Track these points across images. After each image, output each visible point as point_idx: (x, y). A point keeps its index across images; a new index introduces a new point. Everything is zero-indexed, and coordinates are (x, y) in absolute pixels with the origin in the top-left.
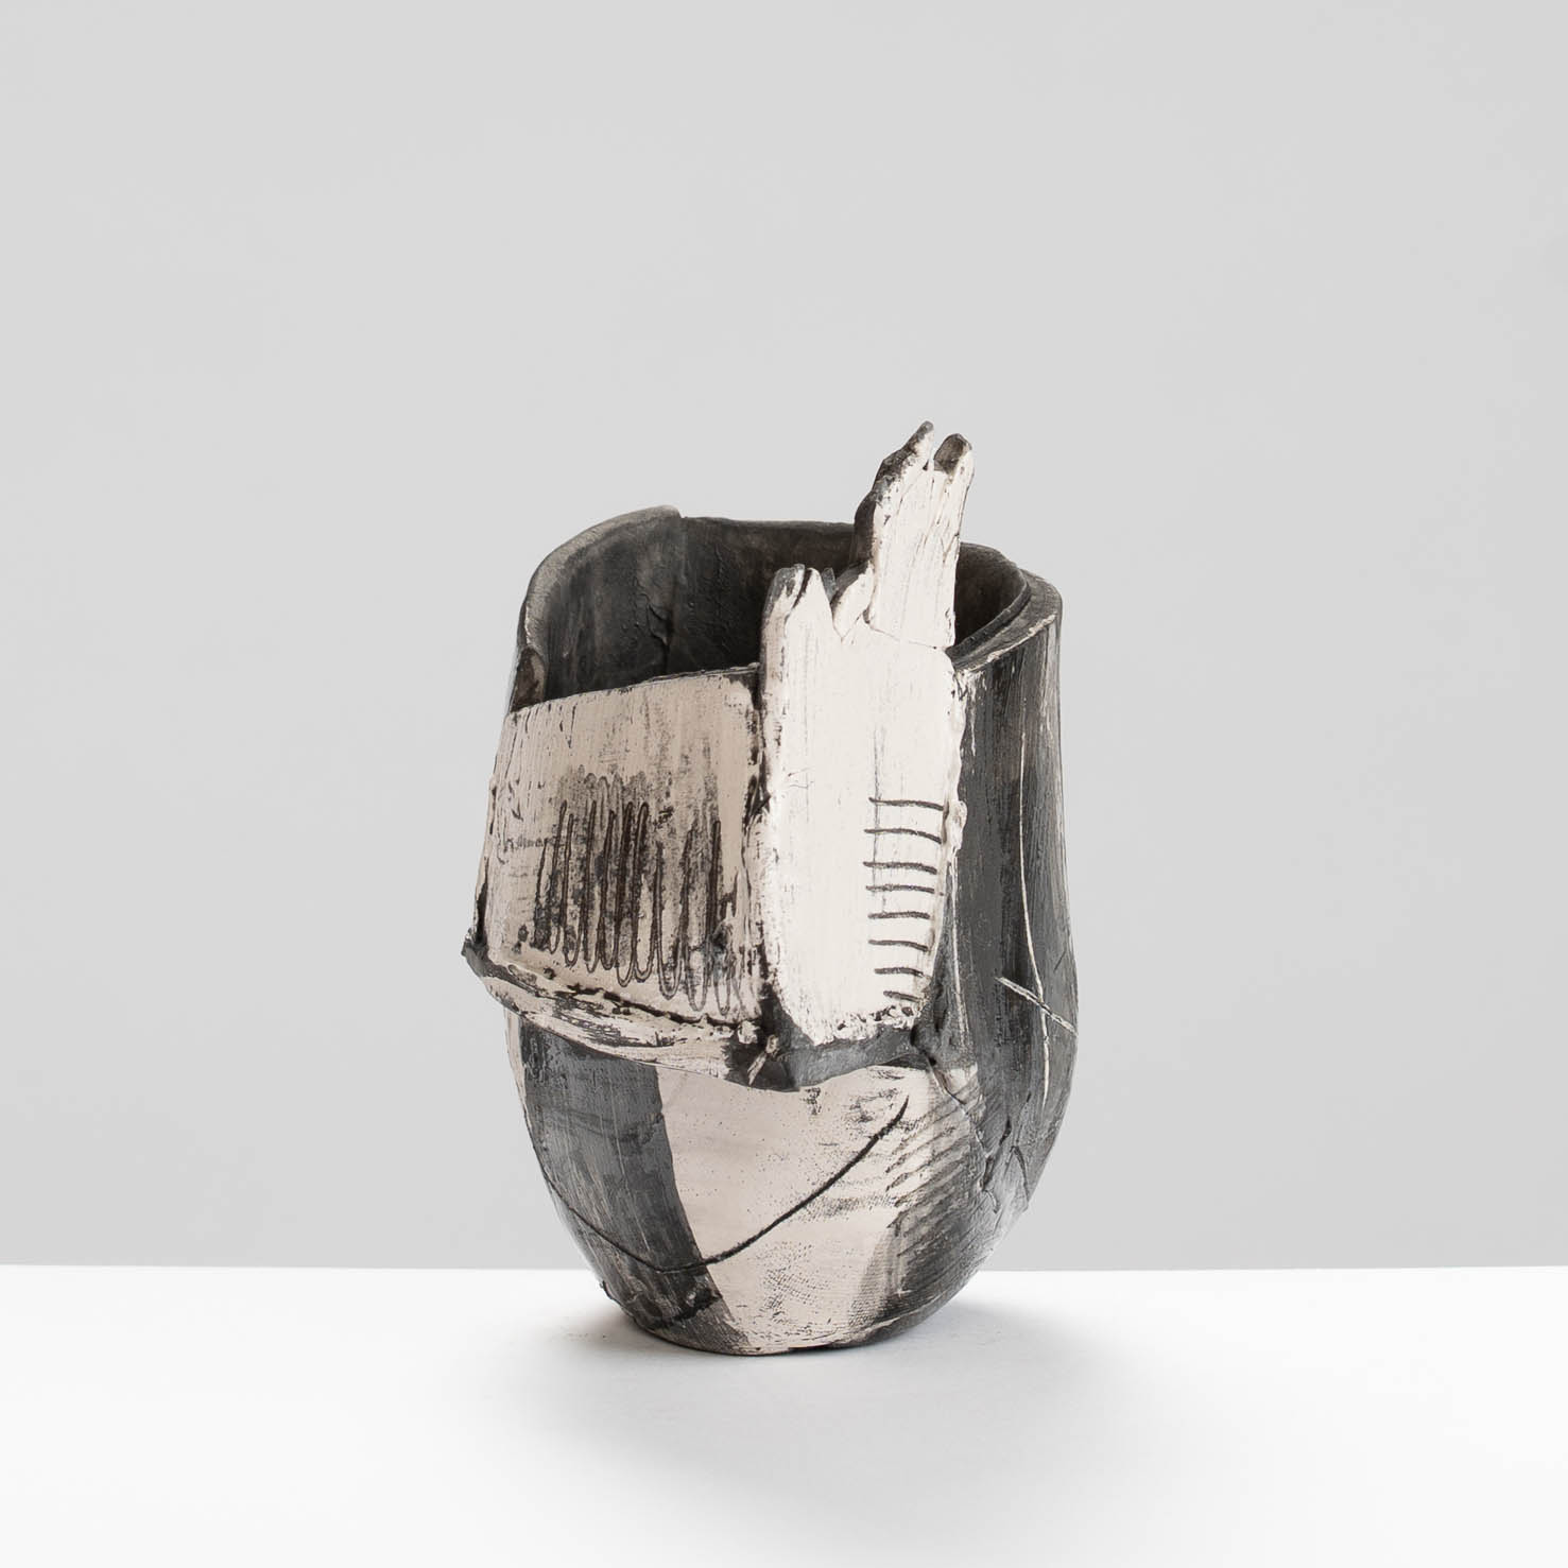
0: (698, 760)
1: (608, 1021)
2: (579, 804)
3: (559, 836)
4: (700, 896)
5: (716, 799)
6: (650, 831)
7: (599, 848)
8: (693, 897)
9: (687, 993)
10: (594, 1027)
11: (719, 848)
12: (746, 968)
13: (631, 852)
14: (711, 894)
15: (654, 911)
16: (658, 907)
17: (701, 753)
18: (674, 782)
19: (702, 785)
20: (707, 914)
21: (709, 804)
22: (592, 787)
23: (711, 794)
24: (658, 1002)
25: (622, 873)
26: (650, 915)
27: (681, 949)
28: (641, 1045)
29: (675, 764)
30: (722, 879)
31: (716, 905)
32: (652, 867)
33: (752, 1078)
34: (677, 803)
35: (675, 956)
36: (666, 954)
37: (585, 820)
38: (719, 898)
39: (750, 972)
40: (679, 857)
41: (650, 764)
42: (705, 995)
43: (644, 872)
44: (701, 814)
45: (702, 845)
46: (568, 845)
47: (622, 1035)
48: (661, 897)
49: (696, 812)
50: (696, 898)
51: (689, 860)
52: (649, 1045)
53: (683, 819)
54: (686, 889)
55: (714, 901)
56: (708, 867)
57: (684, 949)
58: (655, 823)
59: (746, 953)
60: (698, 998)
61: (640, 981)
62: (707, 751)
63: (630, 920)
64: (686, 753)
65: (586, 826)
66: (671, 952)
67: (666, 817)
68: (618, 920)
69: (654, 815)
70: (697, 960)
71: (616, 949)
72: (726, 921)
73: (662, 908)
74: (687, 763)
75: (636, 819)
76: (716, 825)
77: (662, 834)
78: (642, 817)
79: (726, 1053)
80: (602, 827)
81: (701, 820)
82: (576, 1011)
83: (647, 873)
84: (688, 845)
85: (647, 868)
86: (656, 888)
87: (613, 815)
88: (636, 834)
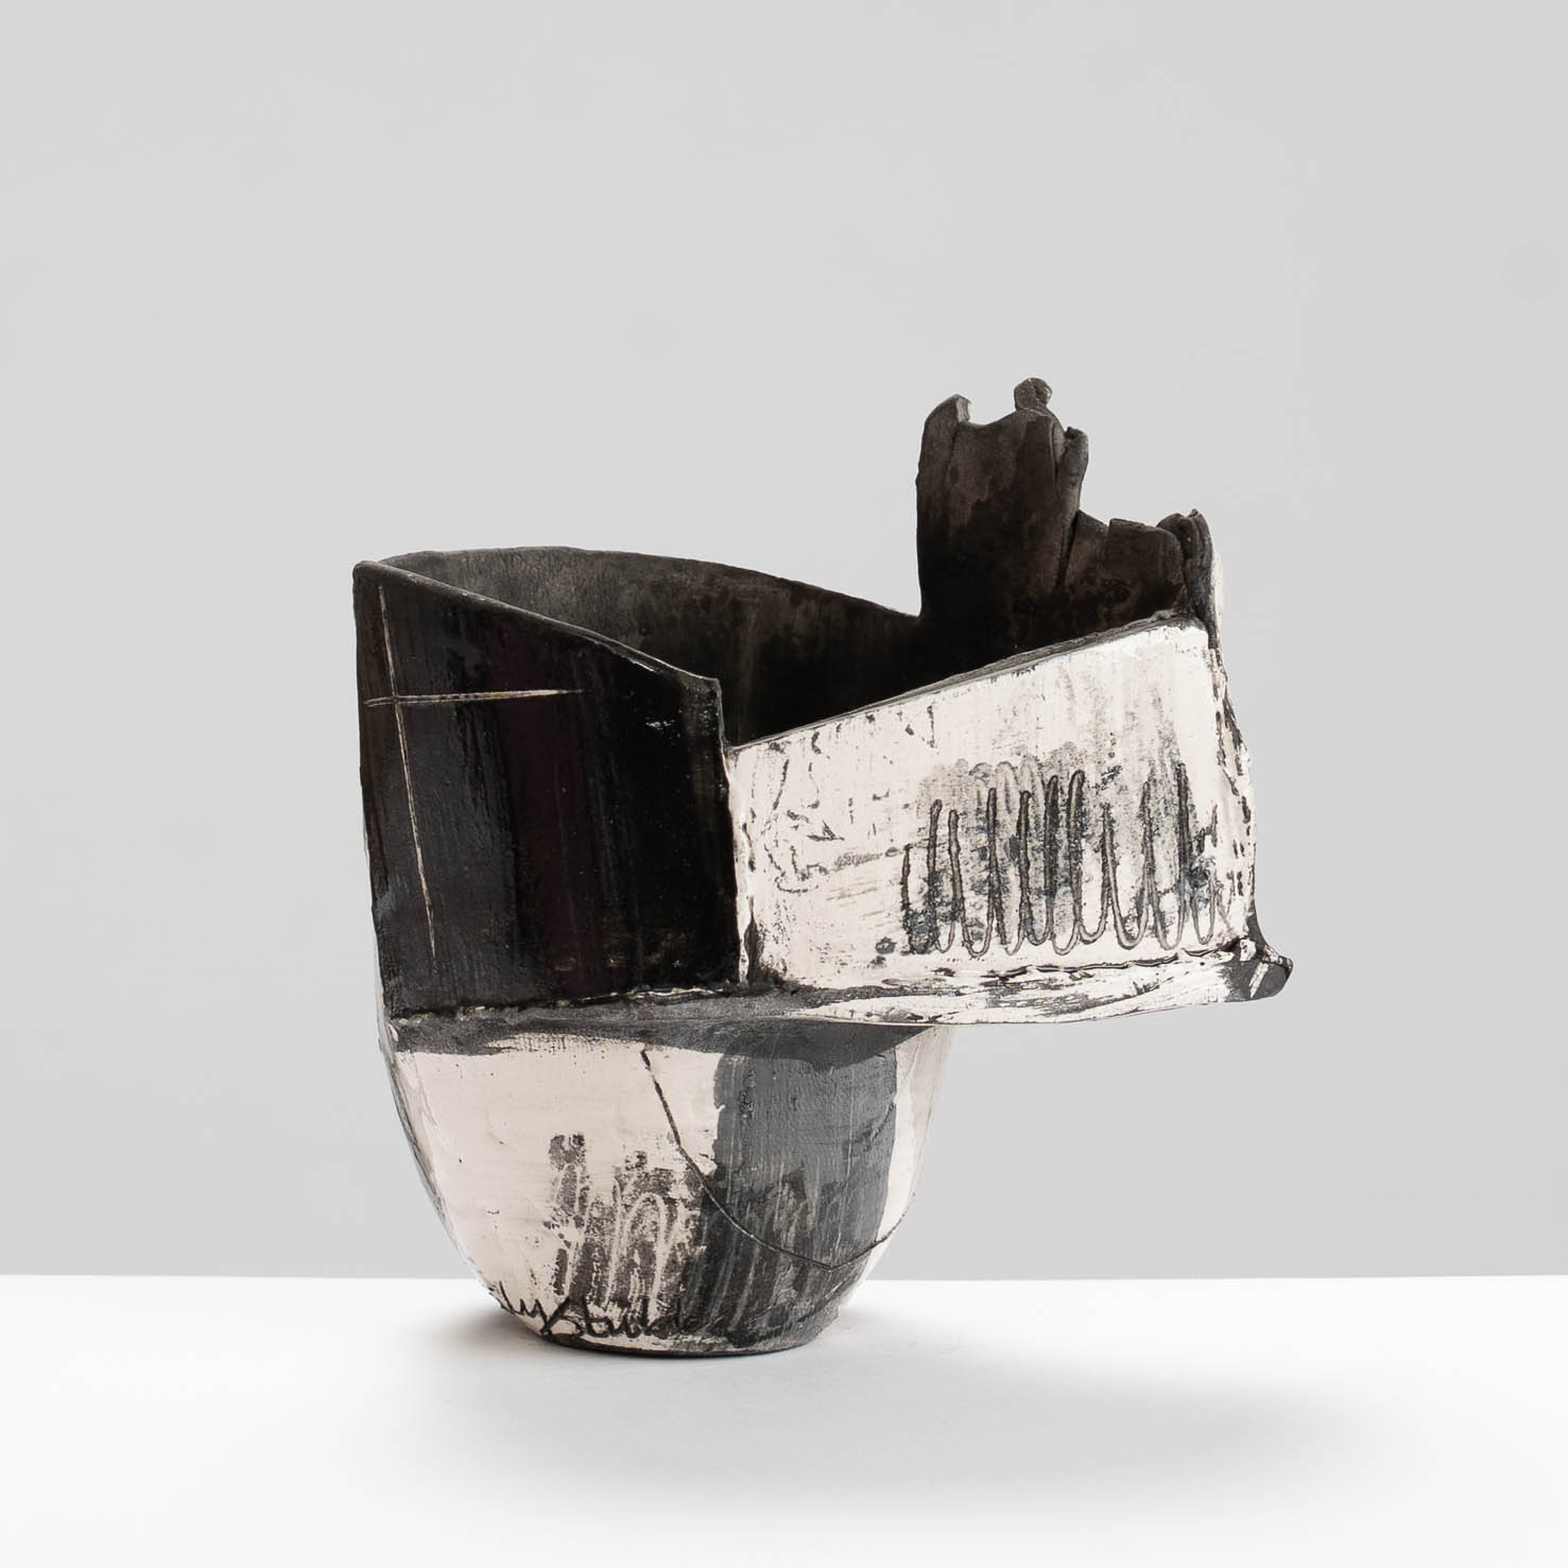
0: (1147, 715)
1: (1072, 990)
2: (965, 797)
3: (933, 837)
4: (1168, 840)
5: (1175, 743)
6: (1088, 796)
7: (1008, 830)
8: (1160, 843)
9: (1157, 936)
10: (1051, 1001)
11: (1187, 789)
12: (1237, 890)
13: (1063, 823)
14: (1182, 834)
15: (1104, 870)
16: (1109, 864)
17: (1150, 706)
18: (1118, 742)
19: (1156, 734)
20: (1179, 854)
21: (1167, 751)
22: (985, 775)
23: (1169, 741)
24: (1122, 956)
25: (1051, 847)
26: (1098, 875)
27: (1147, 897)
28: (1116, 1000)
29: (1118, 723)
30: (1195, 817)
31: (1190, 843)
32: (1096, 829)
33: (1253, 991)
34: (1125, 760)
35: (1139, 906)
36: (1126, 906)
37: (978, 811)
38: (1194, 834)
39: (1241, 893)
40: (1135, 809)
41: (1079, 733)
42: (1180, 932)
43: (1083, 837)
44: (1157, 762)
45: (1166, 791)
46: (953, 840)
47: (1090, 998)
48: (1113, 855)
49: (1151, 763)
50: (1163, 842)
51: (1149, 810)
52: (1127, 997)
53: (1134, 775)
54: (1149, 837)
55: (1187, 840)
56: (1175, 811)
57: (1150, 895)
58: (1097, 786)
59: (1235, 877)
60: (1171, 938)
61: (1086, 942)
62: (1157, 701)
63: (1069, 888)
64: (1132, 710)
65: (983, 815)
66: (1132, 904)
67: (1112, 777)
68: (1051, 892)
69: (1093, 778)
70: (1169, 903)
71: (1050, 921)
72: (1206, 854)
73: (1115, 864)
74: (1134, 719)
75: (1066, 790)
76: (1179, 770)
77: (1109, 794)
78: (1075, 786)
79: (1223, 977)
80: (1009, 811)
81: (1158, 768)
82: (1023, 993)
83: (1088, 838)
84: (1146, 796)
85: (1089, 832)
86: (1106, 849)
87: (1026, 796)
88: (1069, 802)
